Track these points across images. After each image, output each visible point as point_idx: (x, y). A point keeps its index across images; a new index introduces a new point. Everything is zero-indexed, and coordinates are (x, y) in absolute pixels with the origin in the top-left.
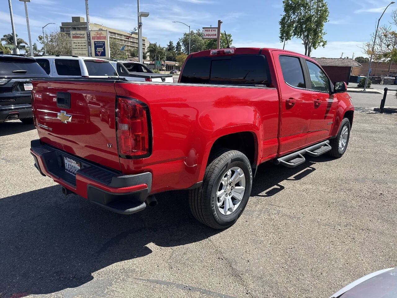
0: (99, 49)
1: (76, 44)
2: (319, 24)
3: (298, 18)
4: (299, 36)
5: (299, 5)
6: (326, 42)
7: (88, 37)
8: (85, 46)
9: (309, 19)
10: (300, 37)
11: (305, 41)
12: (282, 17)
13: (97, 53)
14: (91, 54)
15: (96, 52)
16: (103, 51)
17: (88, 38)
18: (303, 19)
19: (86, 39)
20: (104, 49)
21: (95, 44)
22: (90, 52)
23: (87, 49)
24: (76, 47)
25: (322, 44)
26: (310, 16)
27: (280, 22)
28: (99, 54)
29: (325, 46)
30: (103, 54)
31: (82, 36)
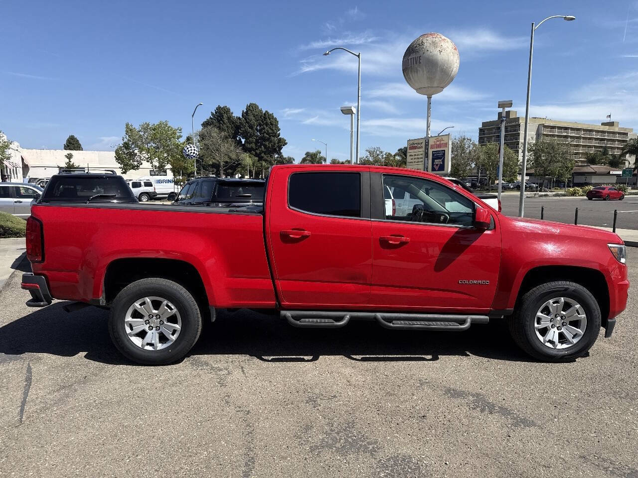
0: (437, 162)
1: (412, 157)
7: (426, 145)
8: (422, 158)
13: (435, 166)
14: (427, 168)
15: (433, 165)
16: (441, 163)
17: (425, 149)
19: (423, 149)
20: (443, 161)
21: (433, 155)
22: (426, 165)
23: (423, 163)
24: (412, 161)
28: (437, 168)
30: (442, 167)
31: (419, 145)
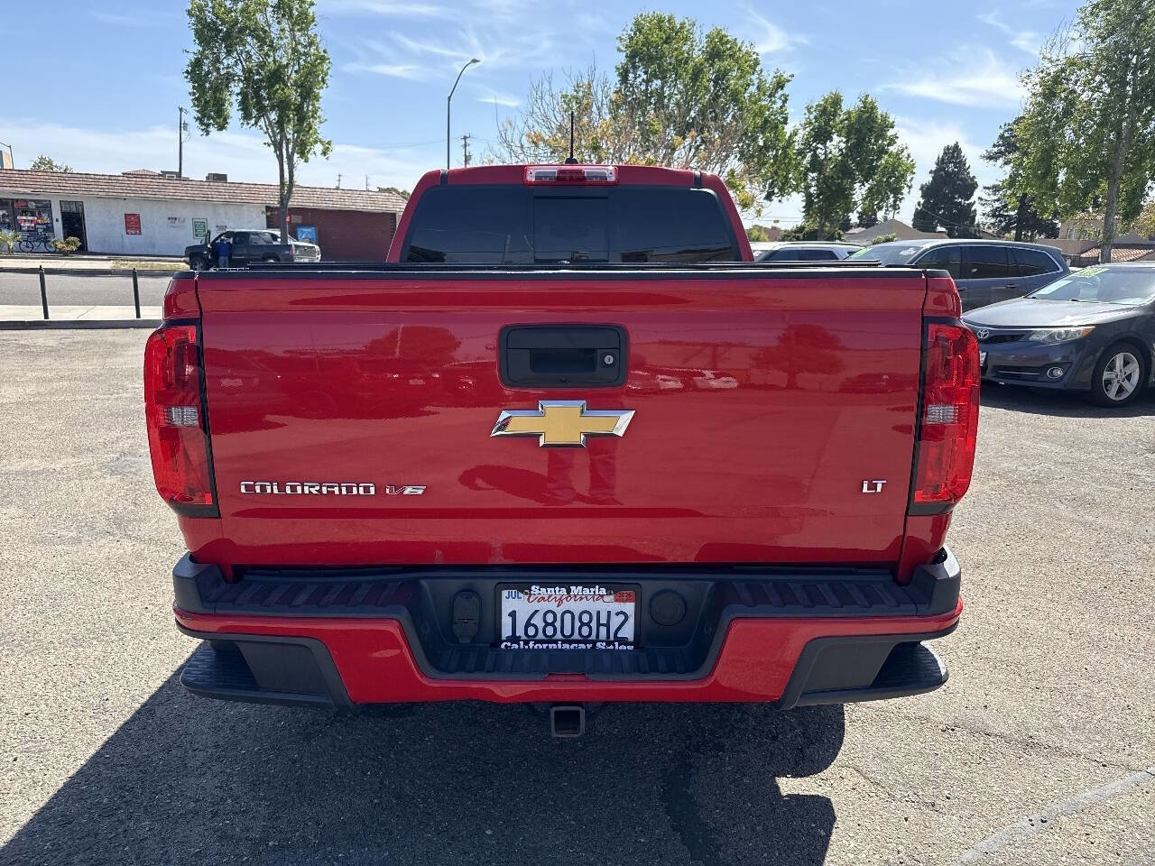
2: (307, 92)
3: (243, 66)
4: (253, 121)
5: (241, 31)
6: (329, 143)
9: (277, 76)
10: (256, 123)
11: (275, 136)
12: (192, 57)
18: (258, 74)
25: (318, 148)
26: (280, 66)
27: (187, 72)
29: (330, 154)
